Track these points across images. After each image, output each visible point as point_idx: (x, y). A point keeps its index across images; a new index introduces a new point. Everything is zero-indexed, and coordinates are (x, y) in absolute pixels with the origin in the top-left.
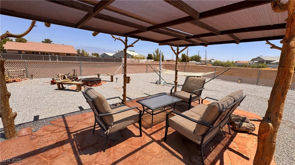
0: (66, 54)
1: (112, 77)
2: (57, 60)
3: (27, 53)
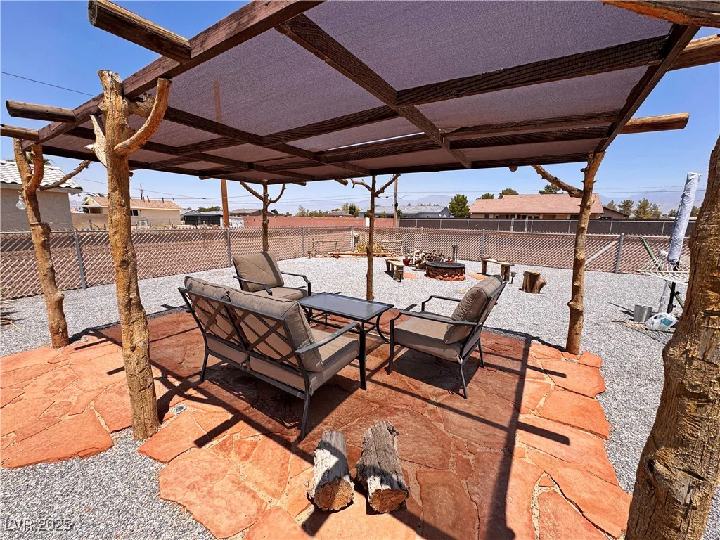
0: (544, 216)
1: (506, 269)
2: (526, 229)
3: (497, 217)
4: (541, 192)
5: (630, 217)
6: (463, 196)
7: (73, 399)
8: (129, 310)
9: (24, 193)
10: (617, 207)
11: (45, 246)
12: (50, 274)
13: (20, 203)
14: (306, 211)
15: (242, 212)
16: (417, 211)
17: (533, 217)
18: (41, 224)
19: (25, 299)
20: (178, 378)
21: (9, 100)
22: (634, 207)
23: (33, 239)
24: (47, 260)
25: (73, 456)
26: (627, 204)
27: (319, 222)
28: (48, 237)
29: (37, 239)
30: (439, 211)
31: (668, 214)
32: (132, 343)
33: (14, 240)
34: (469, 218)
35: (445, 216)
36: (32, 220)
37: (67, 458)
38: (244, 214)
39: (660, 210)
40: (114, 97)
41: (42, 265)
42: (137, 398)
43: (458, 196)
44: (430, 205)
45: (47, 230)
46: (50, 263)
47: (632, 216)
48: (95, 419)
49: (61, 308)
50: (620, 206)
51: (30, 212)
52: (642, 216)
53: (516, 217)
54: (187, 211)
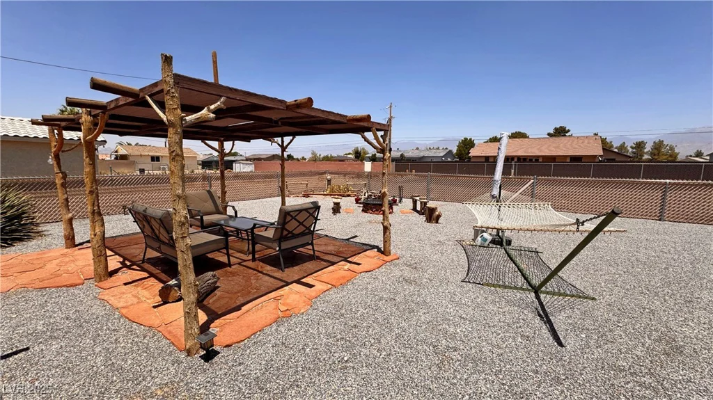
0: (571, 158)
1: (424, 205)
2: (512, 173)
4: (549, 134)
5: (644, 158)
6: (470, 139)
7: (70, 269)
8: (94, 215)
9: (52, 154)
10: (629, 148)
11: (63, 185)
12: (65, 203)
13: (50, 160)
14: (318, 155)
15: (256, 157)
16: (422, 154)
17: (534, 160)
18: (62, 173)
19: (54, 224)
20: (130, 261)
21: (44, 114)
22: (648, 148)
23: (57, 181)
24: (64, 194)
25: (64, 286)
26: (640, 146)
27: (322, 166)
28: (65, 180)
29: (58, 182)
30: (442, 154)
31: (693, 155)
32: (94, 231)
33: (49, 182)
34: (469, 161)
35: (449, 159)
36: (56, 170)
37: (61, 287)
38: (259, 159)
39: (676, 151)
40: (86, 116)
41: (62, 197)
42: (96, 260)
43: (466, 139)
44: (438, 148)
45: (64, 176)
46: (66, 196)
47: (646, 157)
48: (78, 275)
49: (71, 225)
50: (632, 147)
51: (55, 165)
52: (656, 157)
53: (516, 160)
54: (207, 157)
